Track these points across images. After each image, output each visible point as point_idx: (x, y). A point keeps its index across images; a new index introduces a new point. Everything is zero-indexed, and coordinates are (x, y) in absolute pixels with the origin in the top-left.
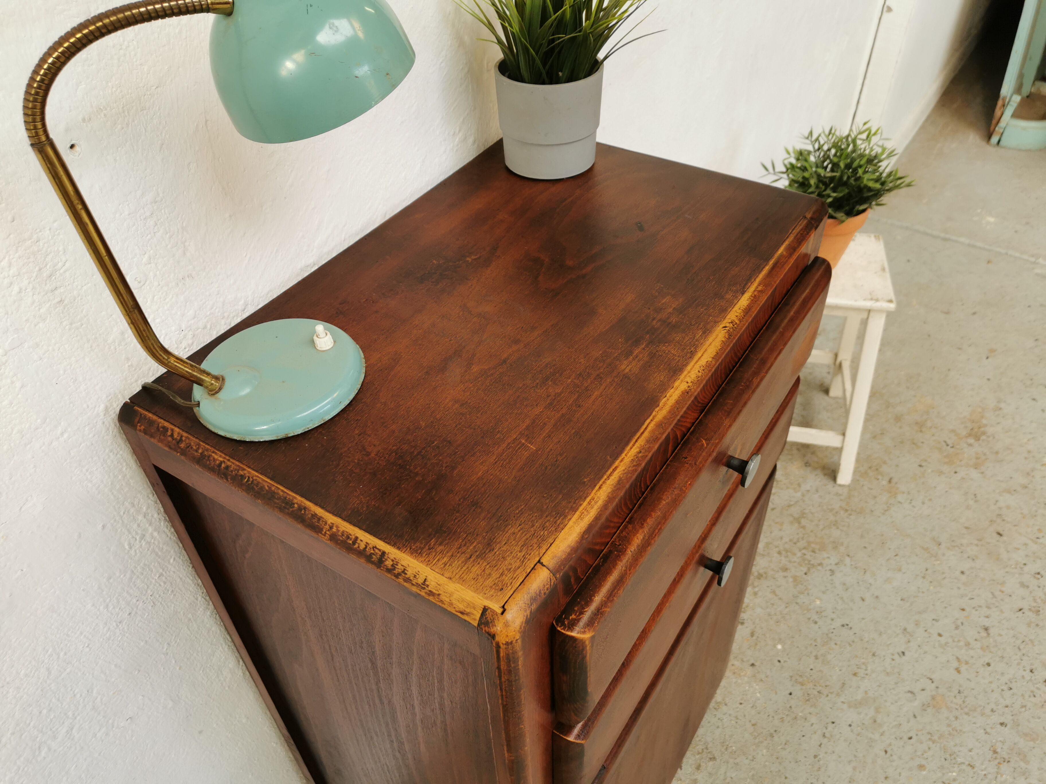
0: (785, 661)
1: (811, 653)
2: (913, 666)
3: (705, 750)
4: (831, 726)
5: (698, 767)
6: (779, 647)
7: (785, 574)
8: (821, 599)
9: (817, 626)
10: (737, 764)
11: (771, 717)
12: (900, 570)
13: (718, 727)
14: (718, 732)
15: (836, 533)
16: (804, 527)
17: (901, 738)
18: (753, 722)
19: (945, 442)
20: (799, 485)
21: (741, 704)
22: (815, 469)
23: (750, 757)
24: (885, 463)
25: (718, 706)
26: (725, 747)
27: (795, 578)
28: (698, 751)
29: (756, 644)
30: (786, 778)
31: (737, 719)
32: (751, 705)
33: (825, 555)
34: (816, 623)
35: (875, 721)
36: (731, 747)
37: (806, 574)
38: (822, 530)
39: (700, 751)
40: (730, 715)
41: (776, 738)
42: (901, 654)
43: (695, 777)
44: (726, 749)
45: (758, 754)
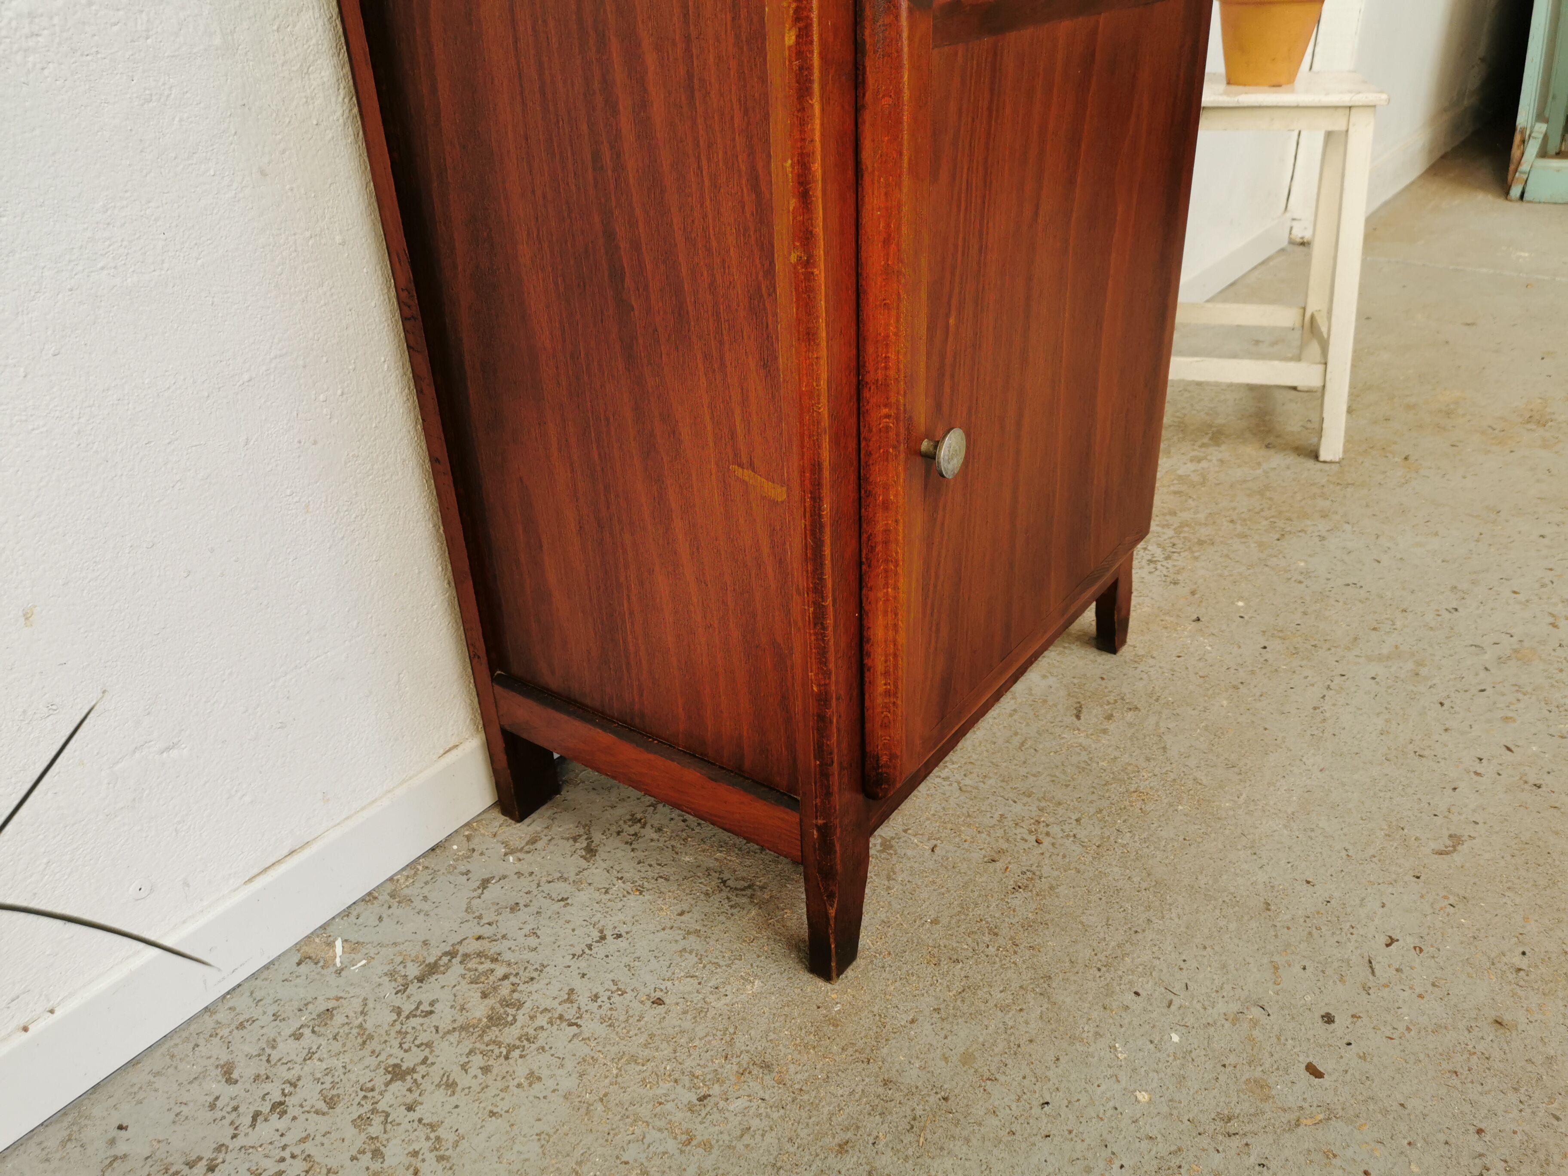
0: (1251, 618)
1: (1296, 609)
2: (1476, 622)
3: (1119, 701)
4: (1338, 680)
5: (1108, 718)
6: (1241, 604)
7: (1243, 540)
8: (1305, 561)
9: (1303, 586)
11: (1232, 669)
12: (1436, 534)
13: (1141, 679)
14: (1140, 684)
15: (1322, 503)
16: (1271, 499)
17: (1466, 691)
18: (1202, 674)
19: (1489, 427)
20: (1259, 464)
22: (1284, 450)
24: (1395, 443)
27: (1261, 545)
28: (1108, 702)
29: (1201, 602)
30: (1266, 729)
31: (1174, 671)
32: (1198, 658)
33: (1309, 522)
34: (1300, 582)
35: (1417, 674)
37: (1278, 540)
38: (1301, 501)
39: (1112, 701)
42: (1453, 611)
43: (1103, 728)
44: (1157, 700)
45: (1213, 705)
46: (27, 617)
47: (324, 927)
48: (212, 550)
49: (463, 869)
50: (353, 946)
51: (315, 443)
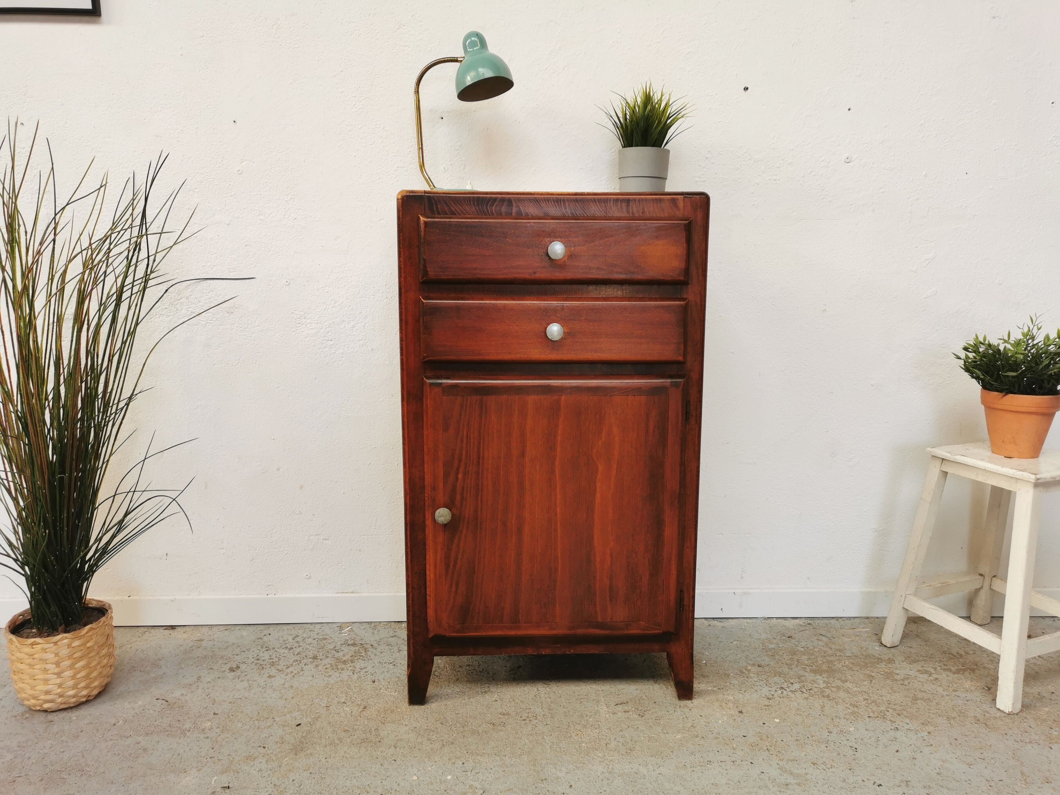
0: (768, 726)
1: (798, 737)
3: (642, 711)
4: (747, 763)
5: (626, 712)
6: (777, 720)
7: (850, 707)
8: (857, 730)
10: (651, 727)
11: (711, 732)
12: (969, 765)
13: (668, 712)
15: (941, 720)
16: (914, 703)
18: (695, 725)
21: (701, 716)
23: (665, 732)
26: (656, 719)
27: (855, 713)
28: (637, 708)
30: (672, 752)
32: (707, 721)
33: (907, 721)
34: (830, 733)
35: (787, 785)
36: (661, 721)
37: (869, 717)
38: (930, 713)
41: (697, 739)
42: (877, 785)
43: (617, 712)
45: (673, 734)
46: (301, 487)
47: (353, 623)
48: (352, 490)
49: (395, 631)
50: (352, 630)
51: (391, 471)
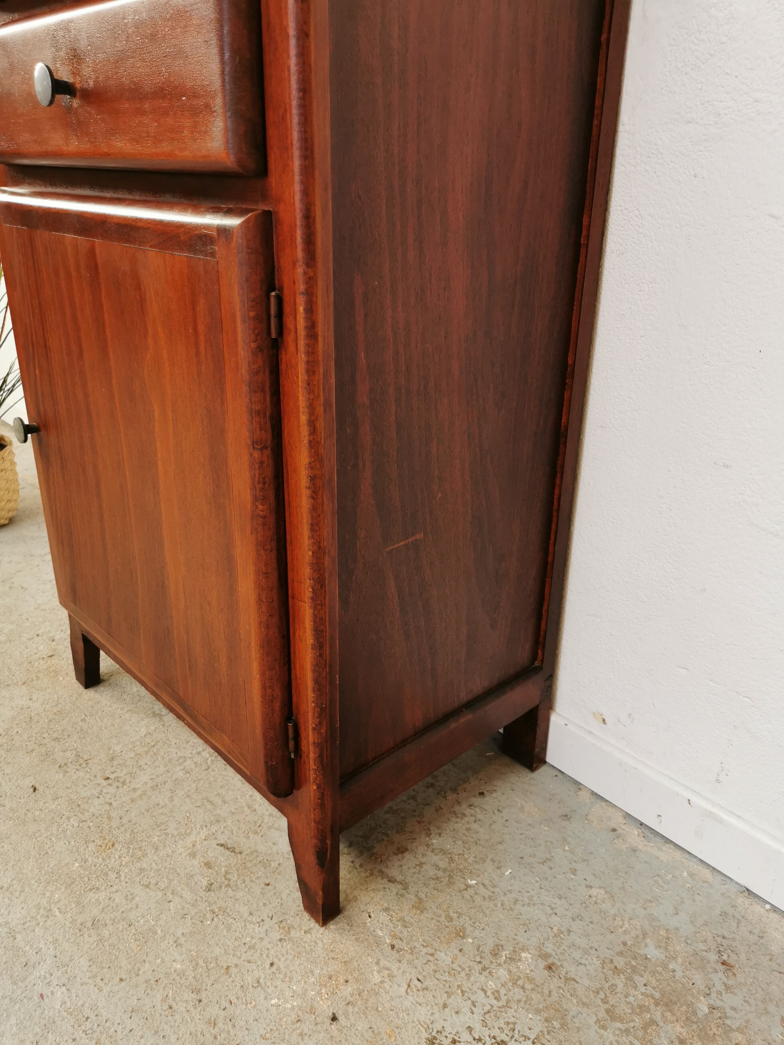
3: (226, 882)
5: (208, 865)
10: (184, 917)
11: (227, 1005)
13: (251, 914)
14: (244, 910)
18: (233, 970)
21: (272, 964)
23: (182, 940)
25: (284, 928)
26: (216, 910)
28: (230, 873)
31: (249, 948)
32: (262, 981)
36: (213, 920)
40: (262, 939)
41: (189, 996)
43: (198, 856)
45: (181, 954)
